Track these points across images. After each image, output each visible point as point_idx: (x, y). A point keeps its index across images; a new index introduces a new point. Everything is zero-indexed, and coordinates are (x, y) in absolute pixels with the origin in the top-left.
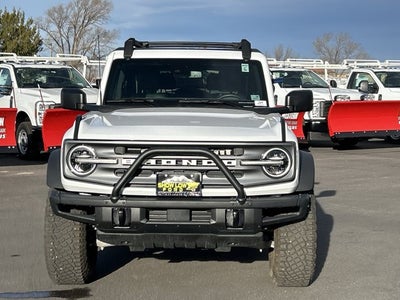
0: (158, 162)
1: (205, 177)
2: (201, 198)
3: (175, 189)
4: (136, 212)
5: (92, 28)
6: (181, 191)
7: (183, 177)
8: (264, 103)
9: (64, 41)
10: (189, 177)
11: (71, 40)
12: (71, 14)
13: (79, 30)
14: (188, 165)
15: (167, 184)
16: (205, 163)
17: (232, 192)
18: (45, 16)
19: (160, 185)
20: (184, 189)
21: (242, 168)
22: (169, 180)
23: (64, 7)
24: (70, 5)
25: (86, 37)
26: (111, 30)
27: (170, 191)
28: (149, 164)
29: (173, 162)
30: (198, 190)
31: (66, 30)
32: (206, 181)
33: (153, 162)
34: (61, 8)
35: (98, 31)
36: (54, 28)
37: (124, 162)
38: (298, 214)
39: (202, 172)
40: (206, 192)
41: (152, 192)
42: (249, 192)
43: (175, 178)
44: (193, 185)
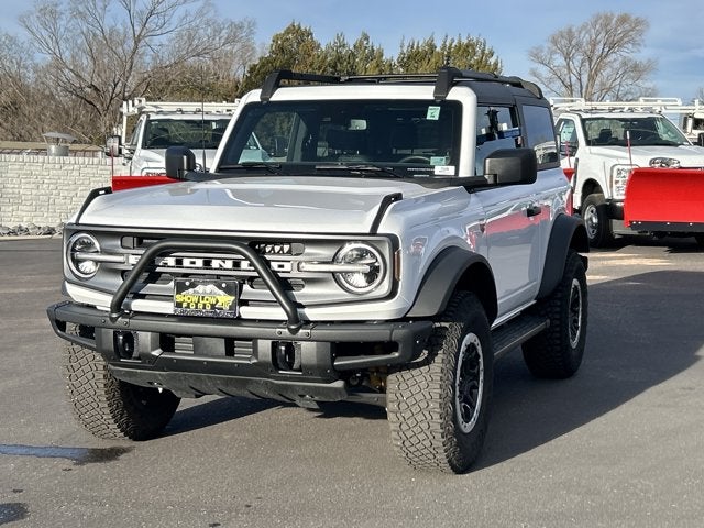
0: (179, 262)
1: (245, 287)
2: (239, 320)
3: (200, 306)
4: (145, 340)
5: (615, 58)
6: (208, 308)
7: (211, 287)
8: (451, 171)
9: (574, 79)
10: (220, 287)
11: (585, 79)
12: (585, 38)
13: (595, 63)
14: (221, 268)
15: (188, 298)
16: (245, 265)
17: (279, 313)
18: (547, 45)
19: (179, 298)
20: (213, 306)
21: (301, 275)
22: (191, 290)
23: (574, 30)
24: (584, 27)
25: (606, 72)
26: (645, 61)
27: (193, 307)
28: (165, 265)
29: (200, 263)
31: (577, 63)
32: (247, 294)
33: (171, 261)
34: (570, 31)
35: (624, 63)
36: (559, 60)
37: (133, 260)
38: (397, 355)
39: (243, 280)
40: (245, 312)
41: (167, 308)
42: (312, 314)
43: (200, 288)
44: (225, 300)
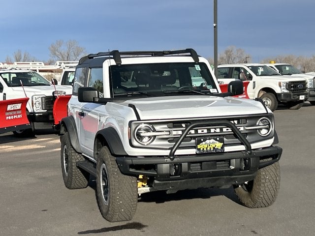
0: (196, 131)
1: (225, 139)
2: (223, 153)
3: (209, 149)
4: (185, 166)
6: (212, 149)
7: (212, 140)
8: (216, 91)
10: (216, 140)
15: (203, 146)
16: (224, 130)
17: (242, 148)
19: (199, 147)
20: (214, 148)
21: (247, 132)
22: (204, 143)
27: (205, 150)
28: (190, 133)
30: (222, 147)
32: (226, 141)
37: (174, 133)
39: (223, 135)
40: (227, 149)
41: (193, 151)
42: (253, 146)
43: (208, 141)
44: (219, 145)
